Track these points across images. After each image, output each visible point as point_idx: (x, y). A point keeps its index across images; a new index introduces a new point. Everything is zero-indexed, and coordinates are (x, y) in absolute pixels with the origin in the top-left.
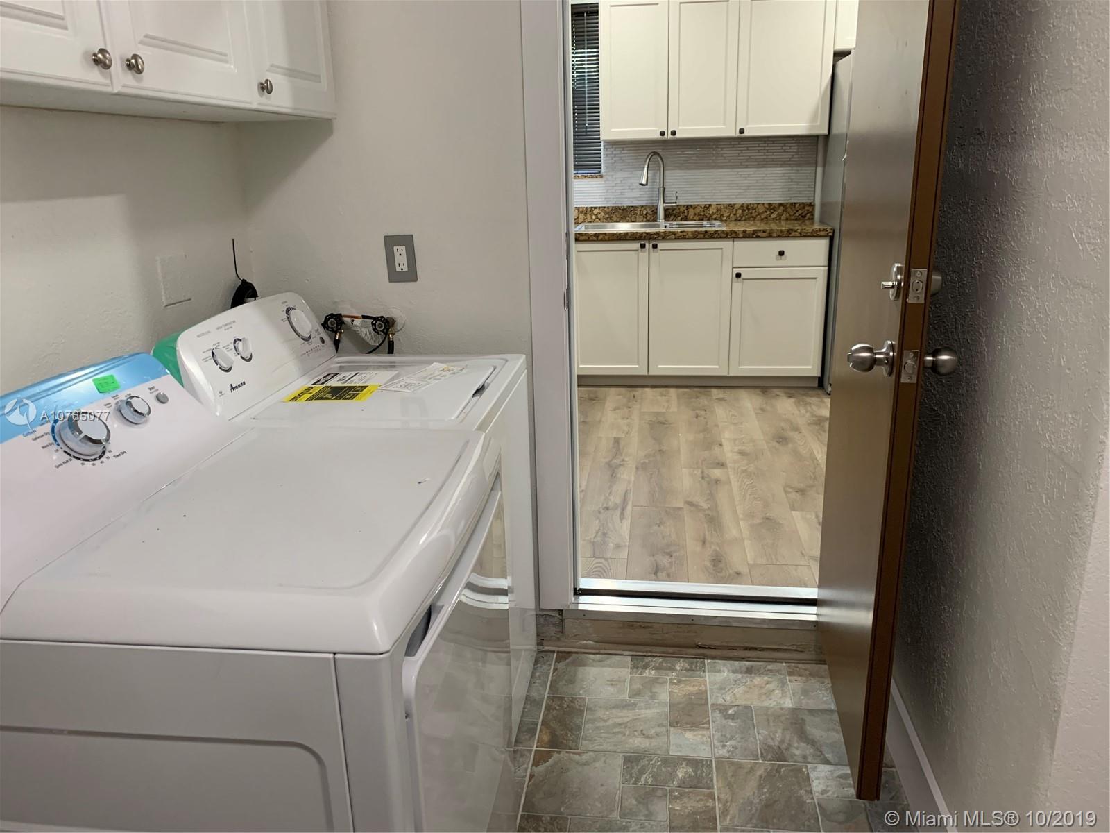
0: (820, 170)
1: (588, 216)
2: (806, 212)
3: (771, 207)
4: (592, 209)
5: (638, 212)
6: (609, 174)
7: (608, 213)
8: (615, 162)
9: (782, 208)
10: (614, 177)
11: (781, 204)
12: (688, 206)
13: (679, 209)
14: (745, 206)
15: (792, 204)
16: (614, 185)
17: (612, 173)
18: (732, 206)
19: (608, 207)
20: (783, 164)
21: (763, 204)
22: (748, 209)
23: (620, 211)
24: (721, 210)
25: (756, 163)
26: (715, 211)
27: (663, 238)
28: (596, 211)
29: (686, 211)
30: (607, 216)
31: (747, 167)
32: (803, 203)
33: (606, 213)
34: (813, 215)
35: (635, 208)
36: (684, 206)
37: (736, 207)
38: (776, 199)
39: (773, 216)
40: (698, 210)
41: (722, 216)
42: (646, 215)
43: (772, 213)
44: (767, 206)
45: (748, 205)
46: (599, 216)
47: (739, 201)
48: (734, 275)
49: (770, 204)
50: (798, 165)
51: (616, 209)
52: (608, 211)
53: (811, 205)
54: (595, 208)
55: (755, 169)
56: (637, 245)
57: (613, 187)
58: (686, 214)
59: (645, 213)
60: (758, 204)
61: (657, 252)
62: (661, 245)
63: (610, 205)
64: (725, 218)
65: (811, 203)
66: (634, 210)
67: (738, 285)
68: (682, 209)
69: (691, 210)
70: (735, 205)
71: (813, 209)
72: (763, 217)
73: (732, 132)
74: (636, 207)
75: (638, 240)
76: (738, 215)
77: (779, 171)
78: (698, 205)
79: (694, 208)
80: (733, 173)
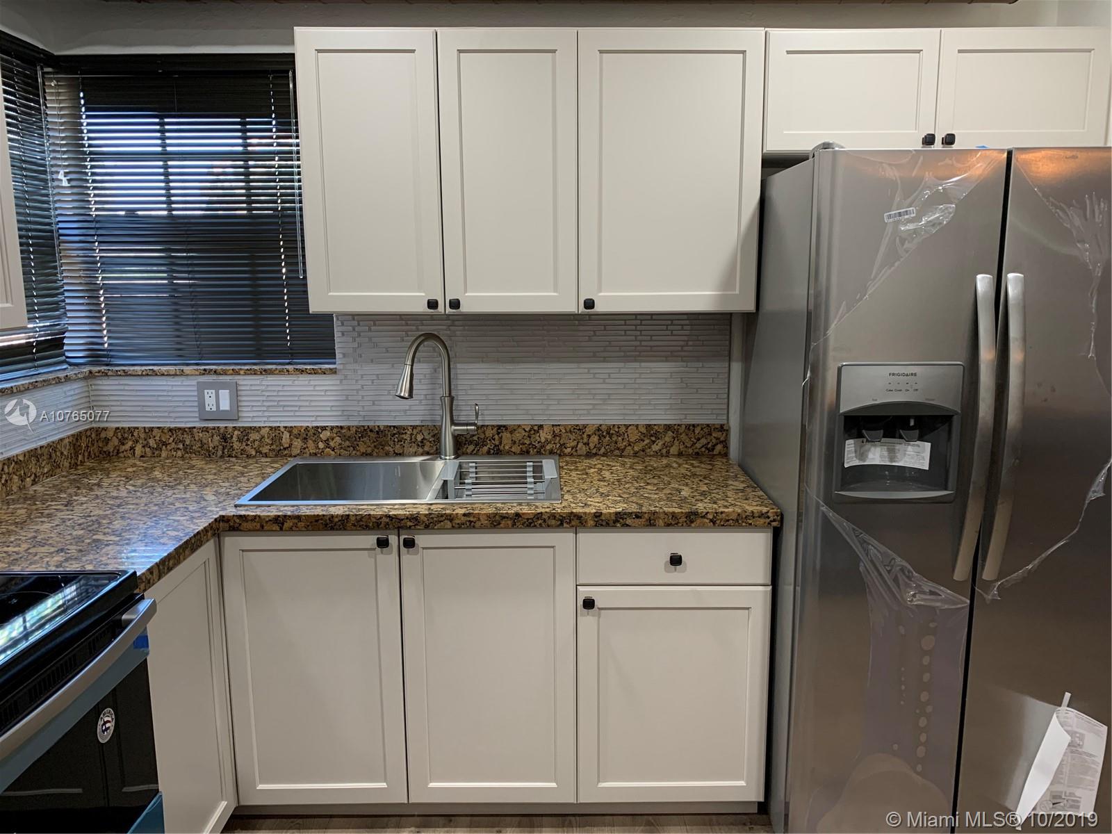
0: (737, 368)
1: (310, 443)
2: (714, 441)
3: (651, 432)
4: (318, 430)
5: (407, 437)
6: (348, 367)
7: (348, 439)
8: (360, 345)
9: (670, 433)
10: (360, 372)
11: (668, 427)
12: (499, 427)
13: (484, 432)
14: (603, 428)
15: (688, 427)
16: (359, 387)
17: (356, 366)
18: (580, 429)
19: (349, 428)
20: (669, 356)
21: (637, 426)
22: (611, 436)
23: (373, 435)
24: (560, 436)
25: (622, 354)
26: (550, 437)
27: (427, 527)
28: (325, 435)
29: (496, 437)
30: (347, 443)
31: (605, 360)
32: (708, 425)
33: (345, 438)
34: (726, 446)
35: (400, 430)
36: (493, 426)
37: (588, 431)
38: (661, 417)
39: (655, 448)
40: (518, 436)
41: (563, 446)
42: (422, 442)
43: (654, 442)
44: (644, 430)
45: (609, 428)
46: (332, 444)
47: (593, 419)
48: (580, 603)
49: (649, 427)
50: (698, 359)
51: (363, 432)
52: (348, 434)
53: (723, 429)
54: (324, 428)
55: (622, 365)
56: (370, 540)
57: (358, 390)
58: (497, 443)
59: (419, 438)
60: (627, 426)
61: (417, 553)
62: (422, 540)
63: (354, 423)
64: (569, 450)
65: (722, 426)
66: (399, 433)
67: (588, 620)
68: (489, 433)
69: (506, 435)
70: (585, 426)
71: (727, 435)
72: (636, 449)
73: (571, 306)
74: (404, 428)
75: (373, 529)
76: (592, 445)
77: (664, 368)
78: (519, 426)
79: (511, 433)
80: (581, 371)
